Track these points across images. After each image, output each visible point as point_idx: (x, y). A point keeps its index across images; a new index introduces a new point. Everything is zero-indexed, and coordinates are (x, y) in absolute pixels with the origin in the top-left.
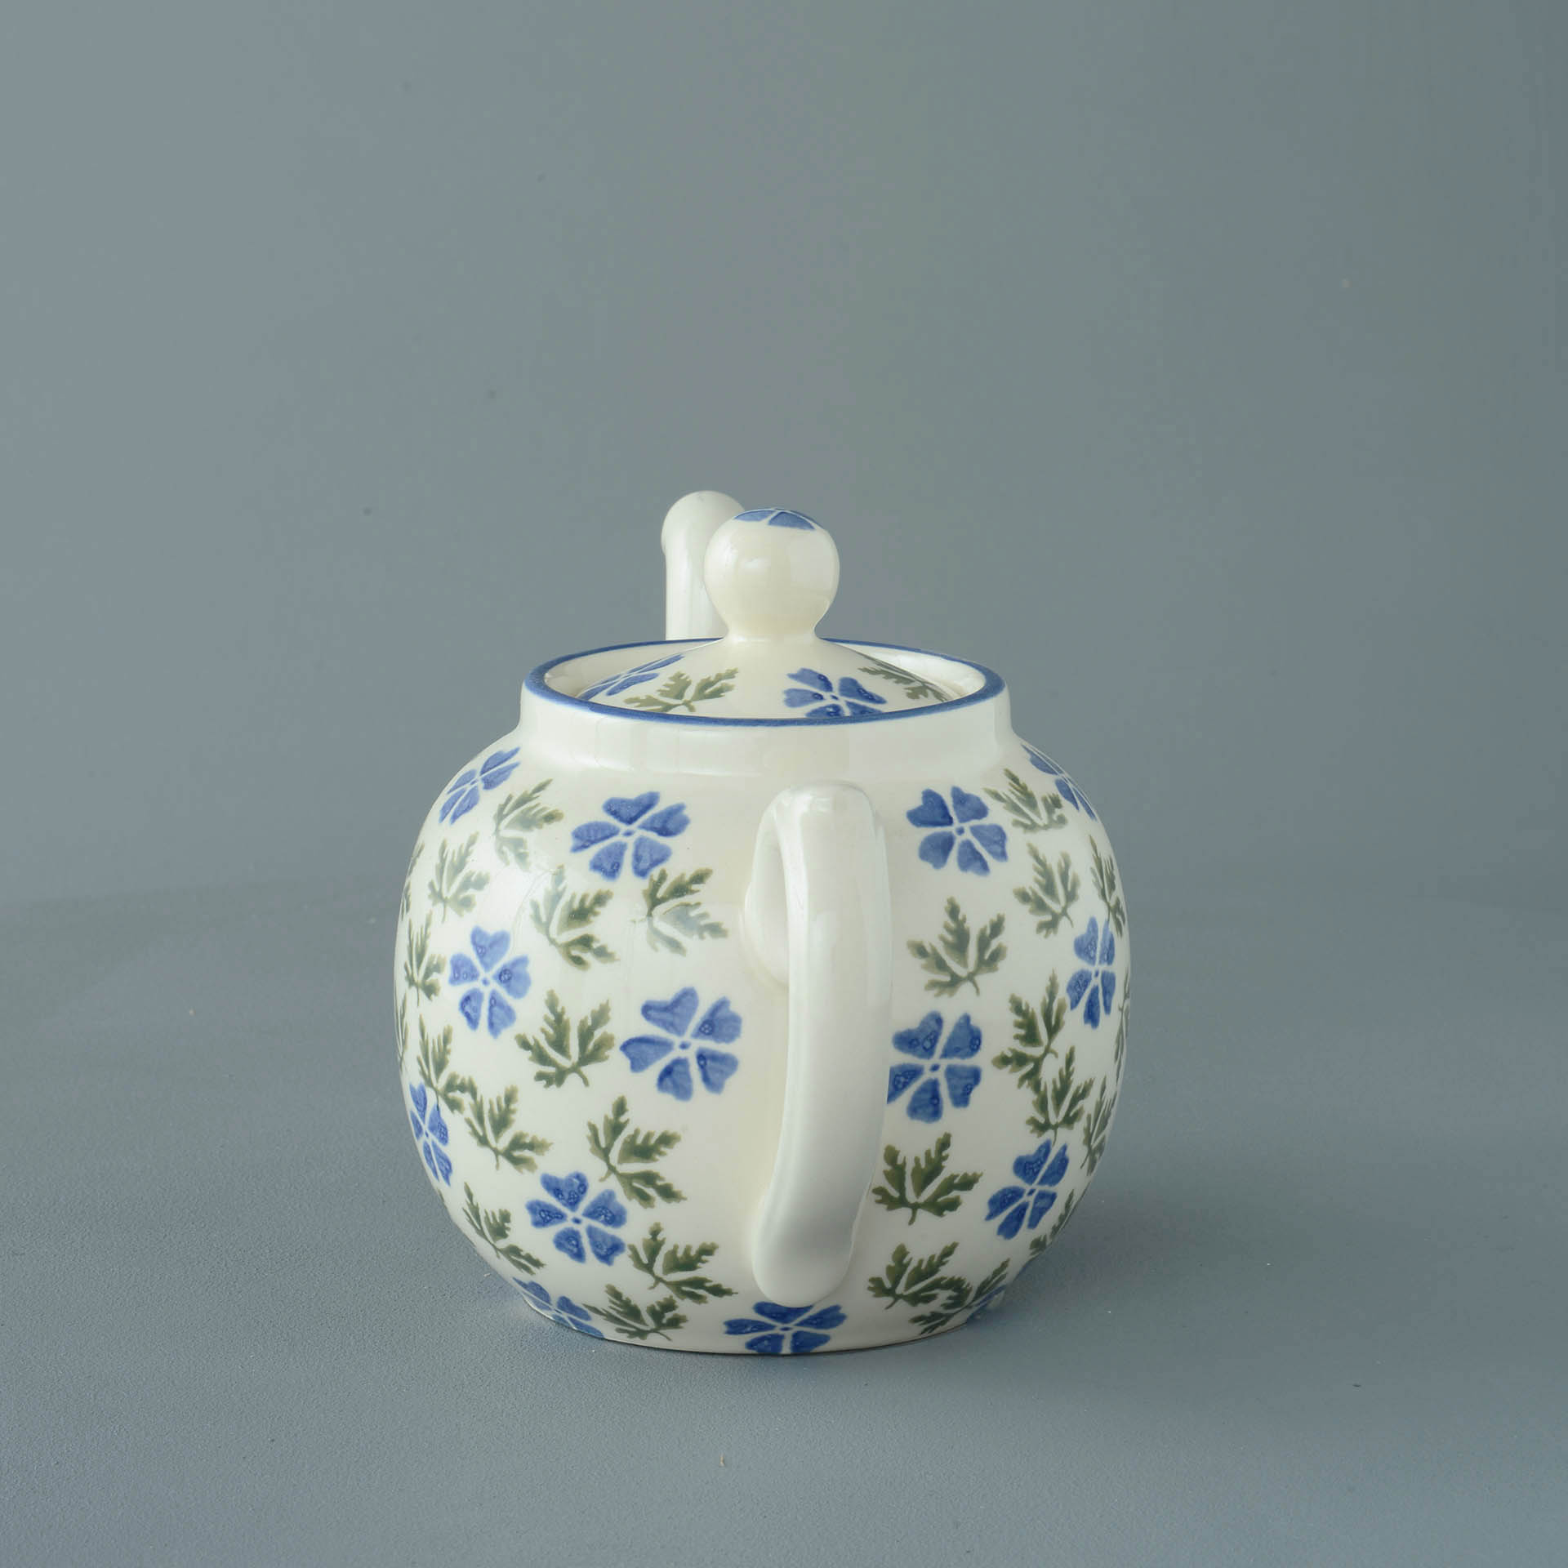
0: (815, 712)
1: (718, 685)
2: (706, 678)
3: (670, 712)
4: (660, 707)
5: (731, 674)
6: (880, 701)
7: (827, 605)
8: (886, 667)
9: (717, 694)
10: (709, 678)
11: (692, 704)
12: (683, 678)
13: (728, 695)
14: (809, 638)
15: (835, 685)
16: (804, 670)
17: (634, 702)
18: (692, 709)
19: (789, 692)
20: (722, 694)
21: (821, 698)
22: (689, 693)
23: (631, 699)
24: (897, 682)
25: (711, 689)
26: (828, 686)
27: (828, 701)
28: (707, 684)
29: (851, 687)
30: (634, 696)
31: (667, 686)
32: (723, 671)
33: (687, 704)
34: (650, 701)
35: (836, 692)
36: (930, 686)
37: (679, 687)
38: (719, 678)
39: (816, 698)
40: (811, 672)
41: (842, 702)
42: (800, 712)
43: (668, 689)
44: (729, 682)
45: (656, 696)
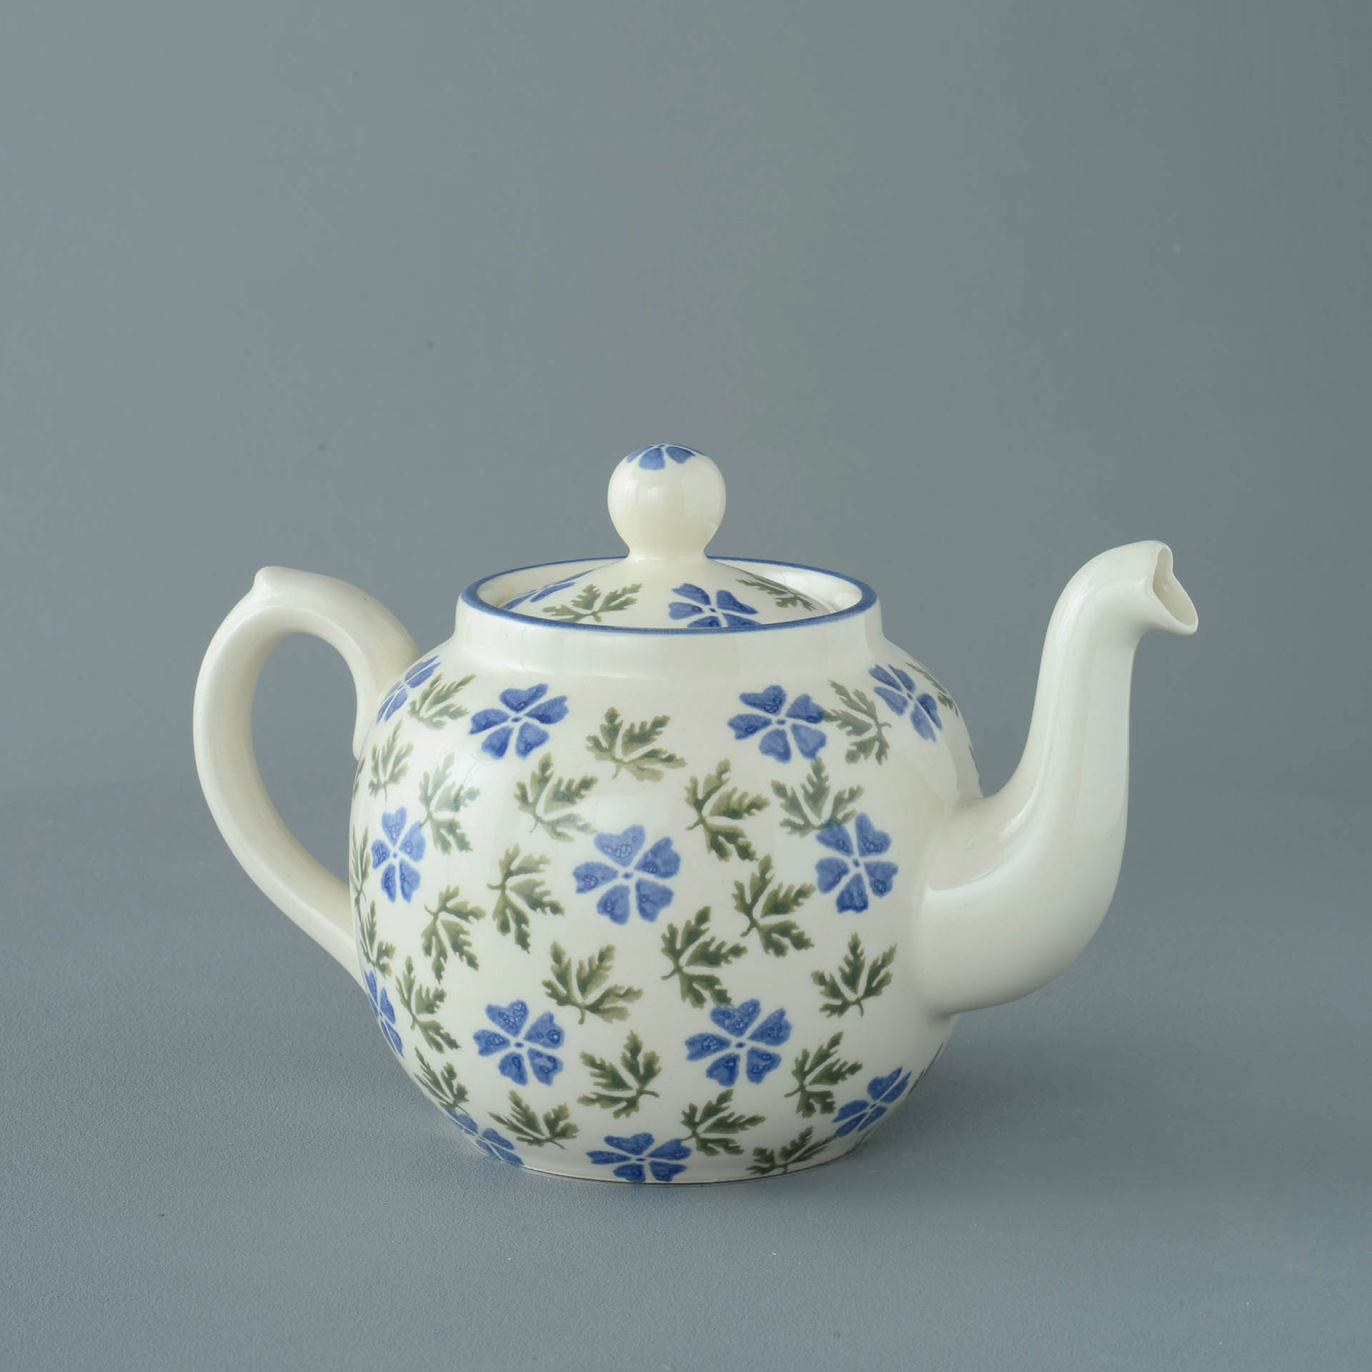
0: (696, 623)
1: (623, 599)
2: (613, 591)
3: (580, 622)
4: (572, 616)
5: (635, 589)
6: (753, 611)
7: (714, 528)
8: (763, 581)
9: (620, 607)
10: (616, 591)
11: (600, 614)
12: (594, 590)
13: (630, 608)
14: (700, 557)
15: (713, 599)
16: (686, 585)
17: (551, 611)
18: (598, 619)
19: (672, 605)
20: (626, 607)
21: (700, 610)
22: (598, 604)
23: (549, 608)
24: (770, 593)
25: (617, 602)
26: (706, 599)
27: (707, 613)
28: (614, 597)
29: (727, 600)
30: (551, 606)
31: (579, 596)
32: (629, 585)
33: (594, 614)
34: (564, 610)
35: (714, 605)
36: (801, 597)
37: (589, 598)
38: (625, 591)
39: (696, 611)
40: (691, 586)
41: (719, 614)
42: (683, 623)
43: (580, 600)
44: (633, 596)
45: (570, 606)
